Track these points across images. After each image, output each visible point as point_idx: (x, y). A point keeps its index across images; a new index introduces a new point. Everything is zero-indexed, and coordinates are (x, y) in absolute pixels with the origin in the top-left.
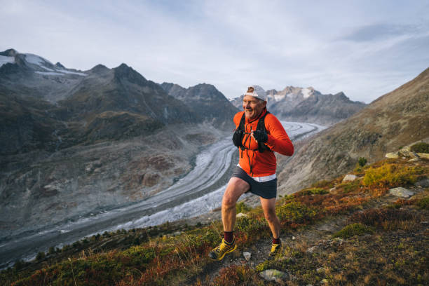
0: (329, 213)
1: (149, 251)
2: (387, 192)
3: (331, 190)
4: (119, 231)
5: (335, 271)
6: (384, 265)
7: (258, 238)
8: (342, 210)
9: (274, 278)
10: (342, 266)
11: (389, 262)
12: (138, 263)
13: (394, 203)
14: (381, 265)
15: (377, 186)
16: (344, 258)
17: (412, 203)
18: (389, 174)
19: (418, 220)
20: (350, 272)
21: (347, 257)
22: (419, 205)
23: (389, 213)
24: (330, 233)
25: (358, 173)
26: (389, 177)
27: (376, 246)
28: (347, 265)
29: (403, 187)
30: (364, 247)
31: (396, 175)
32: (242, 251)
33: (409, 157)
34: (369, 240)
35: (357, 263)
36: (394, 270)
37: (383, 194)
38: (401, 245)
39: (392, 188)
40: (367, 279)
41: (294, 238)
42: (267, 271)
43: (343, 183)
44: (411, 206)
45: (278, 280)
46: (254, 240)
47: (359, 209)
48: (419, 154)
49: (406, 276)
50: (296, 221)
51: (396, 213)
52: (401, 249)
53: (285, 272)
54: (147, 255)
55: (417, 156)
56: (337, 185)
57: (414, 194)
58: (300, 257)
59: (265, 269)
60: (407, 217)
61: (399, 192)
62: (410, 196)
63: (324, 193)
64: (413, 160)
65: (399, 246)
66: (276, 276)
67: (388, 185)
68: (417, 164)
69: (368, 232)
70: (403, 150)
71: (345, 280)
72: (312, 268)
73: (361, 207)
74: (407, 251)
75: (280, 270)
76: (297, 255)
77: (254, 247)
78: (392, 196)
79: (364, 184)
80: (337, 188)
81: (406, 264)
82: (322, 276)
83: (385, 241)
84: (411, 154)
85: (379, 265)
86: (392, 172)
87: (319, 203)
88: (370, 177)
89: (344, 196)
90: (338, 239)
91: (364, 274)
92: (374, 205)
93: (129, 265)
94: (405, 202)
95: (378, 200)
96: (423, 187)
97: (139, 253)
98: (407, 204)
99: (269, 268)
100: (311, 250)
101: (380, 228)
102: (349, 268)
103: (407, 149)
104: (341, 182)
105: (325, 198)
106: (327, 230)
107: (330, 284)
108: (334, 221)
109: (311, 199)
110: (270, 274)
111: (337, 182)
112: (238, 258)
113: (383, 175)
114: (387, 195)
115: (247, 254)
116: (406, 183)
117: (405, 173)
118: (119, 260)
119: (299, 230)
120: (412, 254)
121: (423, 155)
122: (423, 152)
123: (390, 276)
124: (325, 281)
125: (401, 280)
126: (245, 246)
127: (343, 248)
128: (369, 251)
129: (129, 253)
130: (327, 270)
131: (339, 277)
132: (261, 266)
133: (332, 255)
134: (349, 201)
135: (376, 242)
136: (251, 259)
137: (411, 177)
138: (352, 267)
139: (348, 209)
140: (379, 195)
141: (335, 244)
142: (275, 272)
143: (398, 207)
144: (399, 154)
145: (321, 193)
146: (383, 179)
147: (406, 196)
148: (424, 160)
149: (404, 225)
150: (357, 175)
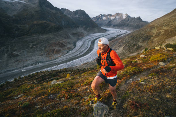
0: (144, 69)
2: (158, 63)
4: (46, 71)
9: (143, 83)
13: (161, 67)
14: (163, 81)
15: (155, 61)
17: (166, 67)
18: (159, 58)
19: (168, 72)
22: (168, 68)
26: (159, 59)
27: (160, 78)
29: (163, 62)
31: (161, 58)
33: (163, 49)
37: (157, 64)
38: (166, 78)
39: (159, 62)
41: (138, 76)
43: (140, 58)
44: (166, 69)
48: (167, 48)
50: (138, 72)
55: (167, 49)
57: (166, 64)
61: (161, 63)
62: (165, 65)
64: (165, 50)
67: (158, 61)
68: (166, 52)
69: (157, 75)
70: (162, 46)
72: (149, 82)
76: (145, 80)
78: (159, 65)
83: (162, 77)
84: (165, 48)
88: (153, 58)
91: (160, 83)
94: (164, 67)
95: (156, 66)
96: (168, 62)
101: (160, 74)
103: (163, 46)
109: (133, 64)
111: (138, 57)
113: (157, 58)
116: (164, 61)
117: (164, 58)
119: (139, 74)
121: (169, 49)
126: (130, 78)
139: (149, 69)
143: (162, 69)
144: (160, 47)
146: (157, 59)
147: (164, 65)
148: (169, 50)
149: (165, 74)
150: (145, 55)
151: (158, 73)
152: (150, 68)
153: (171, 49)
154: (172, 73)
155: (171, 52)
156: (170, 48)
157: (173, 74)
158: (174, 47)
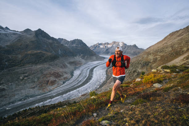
0: (130, 94)
1: (50, 116)
2: (152, 85)
3: (131, 85)
4: (36, 107)
5: (131, 119)
6: (150, 115)
7: (100, 107)
8: (135, 93)
9: (106, 124)
10: (134, 117)
11: (152, 114)
12: (45, 122)
13: (155, 90)
15: (148, 83)
16: (135, 113)
17: (161, 89)
18: (153, 78)
19: (164, 96)
20: (137, 119)
21: (136, 113)
22: (164, 90)
23: (153, 94)
24: (130, 103)
25: (141, 78)
26: (153, 79)
27: (147, 108)
28: (136, 116)
30: (143, 109)
31: (156, 78)
32: (93, 113)
33: (160, 71)
34: (144, 106)
35: (140, 115)
36: (154, 117)
37: (151, 86)
39: (154, 84)
40: (143, 122)
41: (115, 106)
42: (103, 121)
43: (135, 82)
44: (161, 91)
45: (108, 125)
46: (98, 108)
47: (141, 93)
48: (164, 70)
49: (158, 119)
50: (116, 99)
51: (155, 94)
52: (157, 109)
53: (111, 121)
54: (49, 118)
55: (164, 71)
56: (133, 83)
58: (117, 114)
59: (102, 120)
60: (159, 95)
61: (157, 85)
62: (161, 87)
63: (128, 87)
64: (162, 72)
65: (156, 107)
66: (107, 123)
67: (153, 83)
68: (163, 74)
69: (145, 102)
70: (158, 68)
71: (135, 123)
72: (122, 119)
73: (142, 92)
74: (159, 109)
75: (109, 120)
76: (116, 113)
77: (98, 111)
78: (154, 87)
79: (143, 82)
80: (133, 84)
81: (158, 114)
82: (126, 122)
83: (151, 106)
84: (161, 70)
85: (148, 115)
86: (154, 77)
87: (126, 91)
88: (146, 79)
89: (136, 87)
90: (133, 105)
91: (143, 120)
92: (147, 91)
93: (40, 123)
94: (159, 89)
95: (149, 89)
96: (165, 83)
97: (45, 117)
98: (159, 90)
99: (104, 120)
100: (122, 111)
101: (149, 100)
102: (137, 118)
103: (160, 68)
104: (135, 81)
105: (128, 88)
106: (129, 102)
107: (129, 125)
108: (132, 98)
109: (123, 89)
110: (104, 122)
112: (91, 116)
113: (151, 78)
114: (152, 87)
115: (95, 114)
116: (159, 82)
117: (159, 78)
118: (35, 121)
119: (117, 103)
120: (161, 110)
122: (165, 69)
123: (152, 120)
124: (127, 124)
125: (156, 121)
126: (94, 111)
127: (134, 110)
128: (145, 110)
129: (40, 117)
130: (128, 119)
131: (132, 122)
132: (100, 119)
133: (130, 112)
134: (138, 89)
135: (148, 106)
136: (97, 116)
137: (161, 79)
138: (138, 117)
139: (137, 93)
140: (149, 86)
141: (131, 108)
142: (107, 121)
143: (156, 91)
144: (157, 70)
145: (127, 86)
146: (151, 80)
147: (159, 87)
148: (166, 72)
149: (158, 99)
150: (141, 79)
151: (148, 98)
152: (139, 92)
153: (168, 71)
154: (169, 96)
155: (169, 74)
156: (167, 69)
157: (171, 97)
158: (170, 68)
